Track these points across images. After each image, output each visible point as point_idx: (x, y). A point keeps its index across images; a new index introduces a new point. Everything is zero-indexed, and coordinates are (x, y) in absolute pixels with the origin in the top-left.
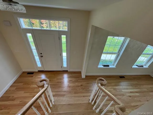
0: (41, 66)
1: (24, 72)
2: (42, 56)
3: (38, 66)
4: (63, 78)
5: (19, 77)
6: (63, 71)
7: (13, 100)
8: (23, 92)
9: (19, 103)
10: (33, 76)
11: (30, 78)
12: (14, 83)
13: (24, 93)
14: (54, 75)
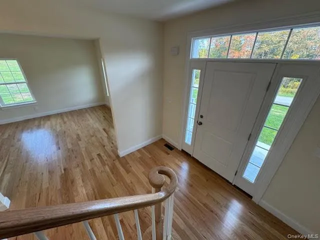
0: (190, 143)
1: (162, 139)
2: (201, 124)
3: (186, 141)
4: (227, 207)
5: (152, 143)
6: (235, 186)
7: (128, 171)
8: (143, 170)
9: (129, 182)
10: (169, 154)
11: (163, 154)
12: (144, 148)
13: (143, 172)
14: (205, 181)
